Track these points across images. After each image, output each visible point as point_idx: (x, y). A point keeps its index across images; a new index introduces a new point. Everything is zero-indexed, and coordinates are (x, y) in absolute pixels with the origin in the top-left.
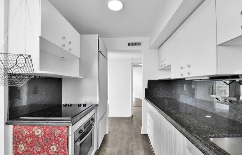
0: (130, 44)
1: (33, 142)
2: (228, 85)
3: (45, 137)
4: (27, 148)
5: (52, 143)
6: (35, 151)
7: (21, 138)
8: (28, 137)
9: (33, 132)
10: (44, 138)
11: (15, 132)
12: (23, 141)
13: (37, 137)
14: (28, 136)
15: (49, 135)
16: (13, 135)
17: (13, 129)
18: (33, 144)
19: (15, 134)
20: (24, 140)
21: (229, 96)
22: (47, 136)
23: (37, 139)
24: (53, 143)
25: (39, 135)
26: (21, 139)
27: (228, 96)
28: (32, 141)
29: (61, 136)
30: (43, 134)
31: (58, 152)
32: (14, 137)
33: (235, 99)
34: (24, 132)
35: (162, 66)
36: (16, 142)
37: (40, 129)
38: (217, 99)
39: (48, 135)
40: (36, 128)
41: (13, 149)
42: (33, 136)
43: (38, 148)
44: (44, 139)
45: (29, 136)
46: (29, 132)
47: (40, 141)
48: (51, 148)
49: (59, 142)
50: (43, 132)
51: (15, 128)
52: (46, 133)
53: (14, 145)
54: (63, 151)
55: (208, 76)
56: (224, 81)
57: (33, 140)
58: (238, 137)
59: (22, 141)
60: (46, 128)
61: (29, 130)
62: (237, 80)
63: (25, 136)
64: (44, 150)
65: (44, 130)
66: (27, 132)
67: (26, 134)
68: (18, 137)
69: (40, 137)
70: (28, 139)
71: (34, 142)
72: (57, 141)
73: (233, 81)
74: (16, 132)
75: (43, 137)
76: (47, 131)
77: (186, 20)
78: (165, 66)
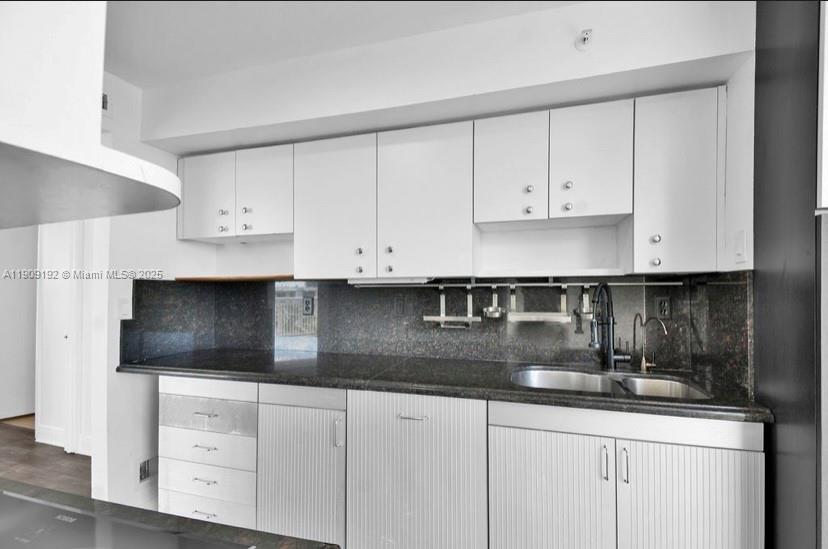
27: (443, 315)
35: (224, 230)
62: (469, 287)
77: (376, 131)
78: (246, 233)
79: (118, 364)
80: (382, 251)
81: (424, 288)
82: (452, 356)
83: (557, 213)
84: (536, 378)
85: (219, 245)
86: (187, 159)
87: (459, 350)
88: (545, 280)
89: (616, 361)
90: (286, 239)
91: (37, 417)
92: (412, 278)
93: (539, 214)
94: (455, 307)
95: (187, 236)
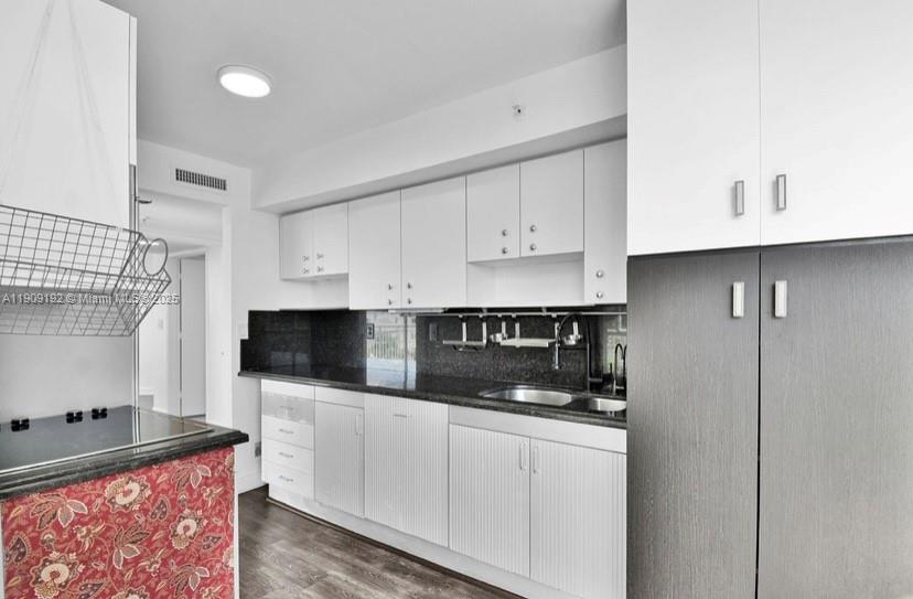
0: (181, 176)
1: (108, 534)
3: (155, 500)
4: (81, 568)
5: (181, 512)
6: (118, 563)
7: (51, 540)
8: (83, 524)
9: (105, 498)
10: (153, 505)
11: (19, 527)
12: (60, 547)
13: (126, 512)
14: (87, 519)
15: (170, 492)
17: (6, 517)
18: (106, 543)
19: (16, 536)
20: (66, 541)
21: (467, 341)
22: (162, 497)
23: (125, 520)
24: (187, 511)
25: (131, 504)
26: (52, 544)
28: (102, 535)
29: (210, 481)
30: (148, 492)
31: (202, 534)
32: (12, 548)
34: (64, 513)
35: (306, 272)
36: (27, 563)
37: (133, 481)
39: (165, 492)
40: (121, 479)
42: (107, 513)
43: (132, 549)
44: (152, 510)
45: (90, 520)
46: (89, 504)
47: (137, 522)
48: (180, 531)
49: (204, 503)
50: (146, 487)
51: (18, 511)
52: (159, 489)
53: (16, 581)
54: (219, 523)
55: (443, 308)
57: (108, 529)
59: (57, 551)
60: (158, 472)
61: (86, 500)
63: (72, 524)
64: (153, 547)
65: (149, 480)
66: (83, 508)
67: (76, 514)
68: (34, 541)
69: (136, 508)
70: (85, 532)
71: (113, 532)
72: (196, 500)
74: (24, 523)
75: (148, 505)
76: (164, 477)
77: (400, 188)
78: (320, 273)
79: (239, 370)
80: (405, 286)
81: (441, 317)
82: (471, 375)
83: (527, 253)
84: (521, 394)
85: (314, 282)
86: (286, 218)
87: (477, 371)
88: (539, 309)
89: (592, 384)
90: (342, 279)
91: (207, 416)
92: (431, 309)
93: (513, 254)
94: (475, 334)
95: (286, 277)
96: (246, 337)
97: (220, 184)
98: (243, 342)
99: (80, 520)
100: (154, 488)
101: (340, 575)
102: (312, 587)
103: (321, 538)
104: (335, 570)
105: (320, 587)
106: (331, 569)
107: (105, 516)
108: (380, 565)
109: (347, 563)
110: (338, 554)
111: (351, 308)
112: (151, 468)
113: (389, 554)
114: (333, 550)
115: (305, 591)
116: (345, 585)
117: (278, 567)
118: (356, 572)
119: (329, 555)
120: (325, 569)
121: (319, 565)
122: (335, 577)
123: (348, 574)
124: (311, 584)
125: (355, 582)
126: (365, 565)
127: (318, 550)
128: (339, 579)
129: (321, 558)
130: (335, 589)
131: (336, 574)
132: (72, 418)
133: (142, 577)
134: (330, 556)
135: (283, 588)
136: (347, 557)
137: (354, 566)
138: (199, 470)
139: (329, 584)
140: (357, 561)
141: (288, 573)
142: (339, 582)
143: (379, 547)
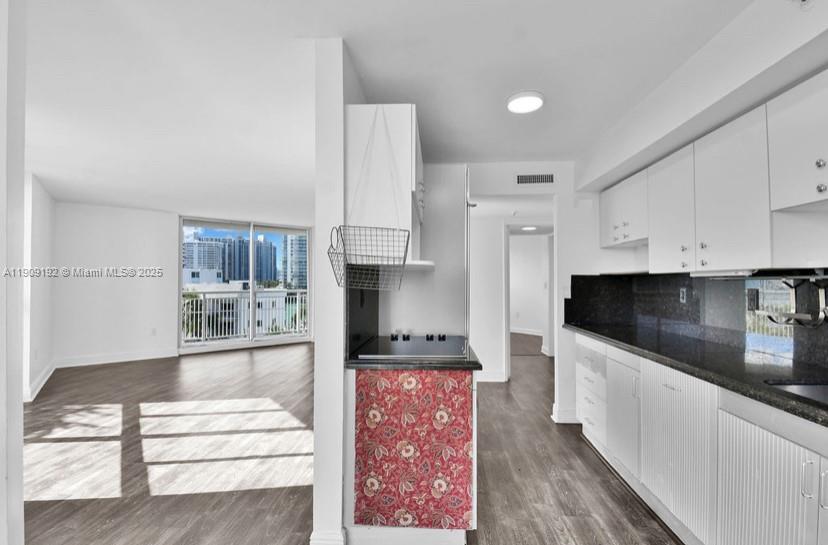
0: (522, 180)
1: (400, 403)
2: (794, 290)
3: (424, 392)
4: (386, 418)
5: (439, 405)
6: (404, 422)
7: (374, 397)
8: (389, 394)
9: (399, 382)
10: (423, 394)
11: (362, 385)
12: (378, 402)
13: (408, 394)
15: (433, 390)
16: (357, 390)
17: (357, 378)
18: (399, 409)
19: (361, 389)
20: (380, 400)
21: (796, 312)
22: (428, 391)
23: (408, 398)
24: (442, 406)
25: (411, 390)
26: (374, 399)
27: (793, 311)
28: (397, 403)
29: (457, 391)
30: (420, 386)
31: (451, 425)
32: (359, 394)
33: (809, 317)
34: (380, 384)
35: (616, 239)
36: (364, 404)
37: (412, 376)
38: (770, 318)
39: (430, 389)
40: (406, 374)
41: (356, 421)
42: (399, 391)
43: (411, 417)
44: (422, 397)
45: (391, 392)
46: (391, 383)
47: (414, 402)
48: (438, 417)
49: (453, 404)
50: (419, 382)
51: (362, 377)
52: (426, 386)
53: (359, 412)
54: (463, 422)
55: (750, 270)
56: (784, 279)
57: (400, 400)
58: (816, 384)
59: (376, 403)
60: (425, 375)
61: (390, 380)
62: (813, 279)
63: (384, 391)
64: (422, 421)
65: (421, 378)
66: (388, 384)
67: (385, 387)
68: (367, 394)
69: (414, 393)
70: (389, 398)
71: (402, 404)
72: (448, 400)
73: (804, 280)
74: (364, 384)
75: (420, 394)
76: (428, 380)
77: (692, 141)
78: (626, 240)
79: (563, 323)
80: (699, 246)
95: (605, 245)
96: (569, 297)
97: (549, 179)
98: (566, 300)
99: (386, 390)
100: (424, 384)
101: (601, 522)
102: (572, 518)
103: (605, 484)
104: (600, 515)
105: (578, 522)
106: (597, 513)
107: (398, 393)
108: (644, 535)
109: (614, 516)
110: (611, 504)
111: (651, 272)
112: (422, 372)
113: (660, 530)
114: (609, 499)
115: (565, 517)
116: (601, 533)
117: (557, 488)
118: (617, 528)
119: (602, 500)
120: (591, 509)
121: (588, 504)
122: (596, 521)
123: (608, 525)
124: (572, 515)
125: (609, 535)
126: (630, 526)
127: (597, 493)
128: (598, 524)
129: (594, 500)
130: (590, 530)
131: (599, 518)
132: (430, 338)
133: (416, 437)
134: (603, 503)
135: (551, 506)
136: (618, 511)
137: (619, 523)
138: (450, 383)
139: (586, 523)
140: (625, 520)
141: (562, 497)
142: (597, 528)
143: (654, 519)
